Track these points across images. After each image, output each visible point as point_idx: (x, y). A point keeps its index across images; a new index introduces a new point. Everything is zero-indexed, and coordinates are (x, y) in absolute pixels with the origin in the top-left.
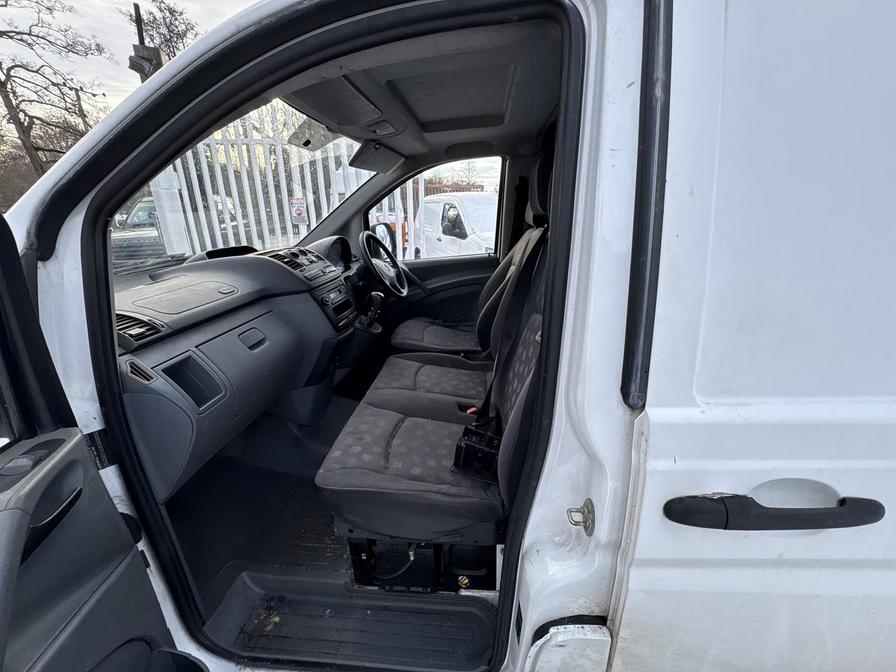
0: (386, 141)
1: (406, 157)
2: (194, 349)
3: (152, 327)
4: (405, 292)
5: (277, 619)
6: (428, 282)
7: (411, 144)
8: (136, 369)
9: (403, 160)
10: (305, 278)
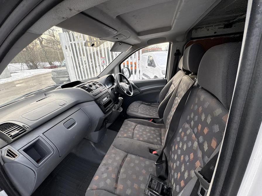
0: (124, 41)
1: (132, 45)
2: (42, 135)
3: (23, 129)
4: (132, 94)
6: (140, 88)
7: (134, 41)
8: (10, 152)
9: (131, 46)
10: (93, 95)
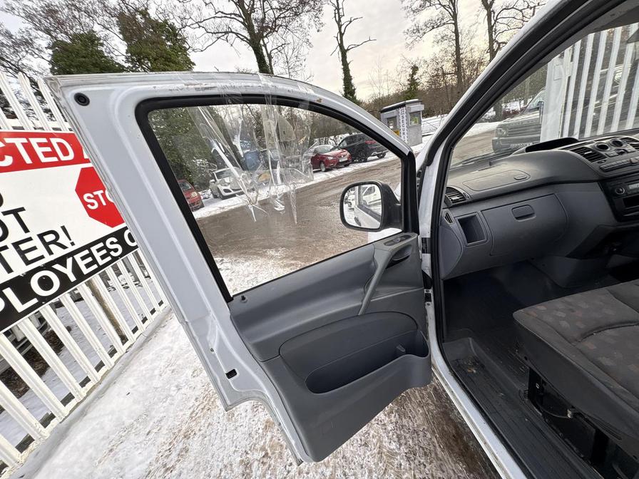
2: (479, 212)
3: (463, 196)
5: (475, 371)
8: (448, 217)
10: (601, 168)
